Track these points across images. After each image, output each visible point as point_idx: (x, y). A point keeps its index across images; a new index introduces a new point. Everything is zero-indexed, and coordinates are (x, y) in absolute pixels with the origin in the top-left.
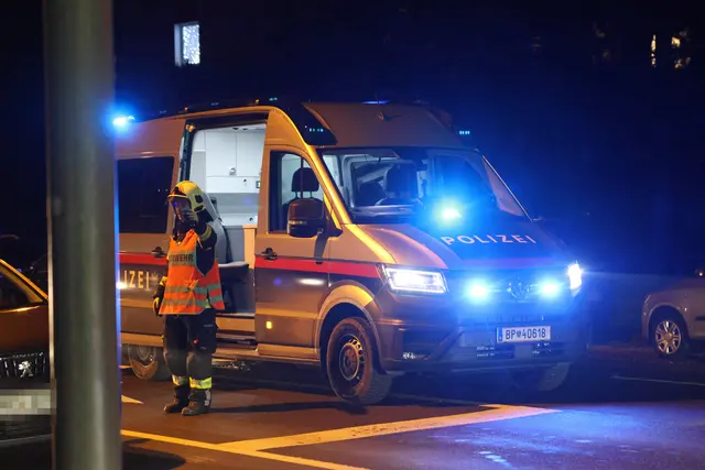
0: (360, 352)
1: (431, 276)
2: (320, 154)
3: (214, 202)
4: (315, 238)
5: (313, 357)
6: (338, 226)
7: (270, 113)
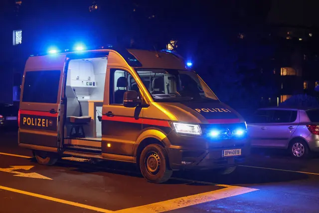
0: (158, 160)
1: (193, 127)
2: (136, 70)
3: (74, 90)
4: (135, 108)
5: (132, 160)
6: (147, 103)
7: (110, 52)
